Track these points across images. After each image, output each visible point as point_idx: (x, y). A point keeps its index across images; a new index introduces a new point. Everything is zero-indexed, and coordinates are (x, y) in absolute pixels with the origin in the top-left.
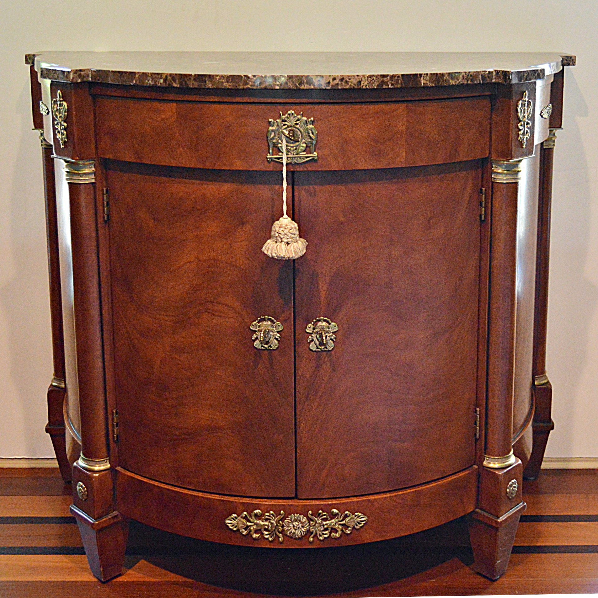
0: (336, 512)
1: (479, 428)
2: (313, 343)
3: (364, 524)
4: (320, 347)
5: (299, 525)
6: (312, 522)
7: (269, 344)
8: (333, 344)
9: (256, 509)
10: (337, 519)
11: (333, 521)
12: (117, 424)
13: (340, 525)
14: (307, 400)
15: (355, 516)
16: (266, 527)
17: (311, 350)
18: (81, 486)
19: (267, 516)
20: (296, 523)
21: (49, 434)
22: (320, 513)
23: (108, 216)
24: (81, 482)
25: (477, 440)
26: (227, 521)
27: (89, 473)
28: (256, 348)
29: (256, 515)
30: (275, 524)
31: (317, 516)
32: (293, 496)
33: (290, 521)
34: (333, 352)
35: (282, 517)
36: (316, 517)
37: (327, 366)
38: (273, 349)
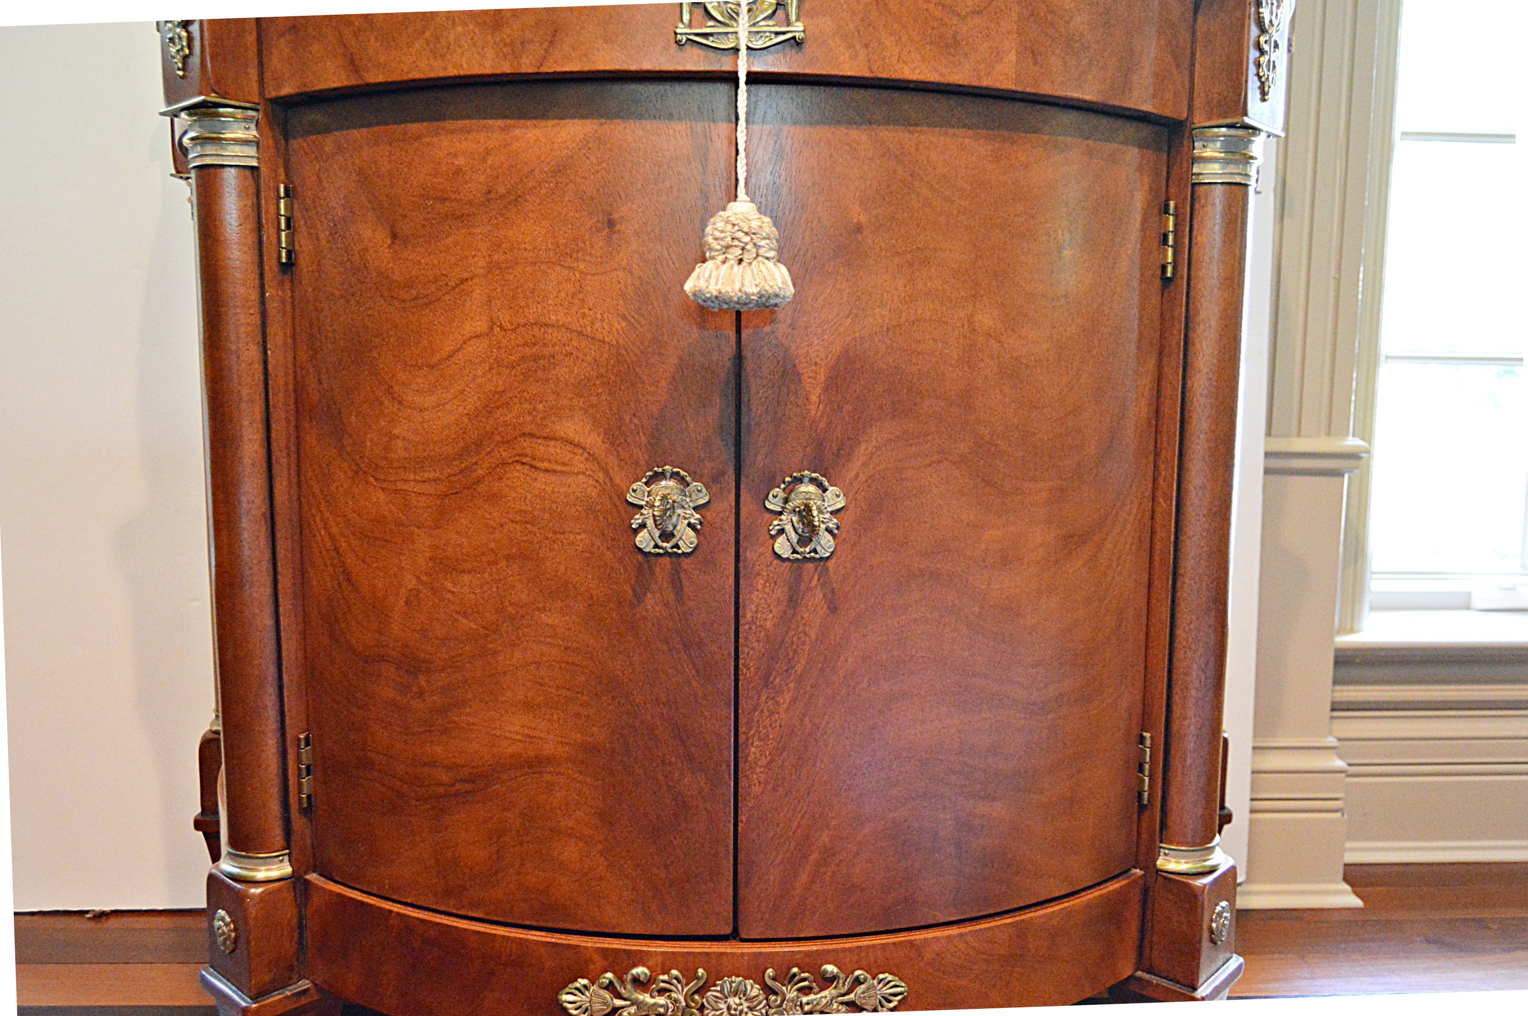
0: (832, 972)
1: (1150, 779)
2: (782, 539)
3: (900, 1001)
4: (801, 550)
5: (741, 1004)
6: (773, 998)
7: (674, 541)
8: (832, 542)
9: (635, 966)
10: (836, 987)
11: (825, 993)
12: (308, 767)
13: (842, 1003)
14: (766, 685)
15: (879, 983)
16: (662, 1010)
17: (778, 556)
18: (222, 919)
19: (663, 981)
20: (733, 1001)
21: (201, 833)
22: (794, 975)
23: (289, 253)
24: (223, 909)
25: (1142, 808)
26: (565, 998)
27: (239, 886)
28: (640, 550)
29: (636, 981)
30: (684, 1004)
31: (786, 982)
32: (728, 930)
33: (718, 995)
34: (831, 564)
35: (701, 983)
36: (784, 985)
37: (816, 599)
38: (683, 553)
